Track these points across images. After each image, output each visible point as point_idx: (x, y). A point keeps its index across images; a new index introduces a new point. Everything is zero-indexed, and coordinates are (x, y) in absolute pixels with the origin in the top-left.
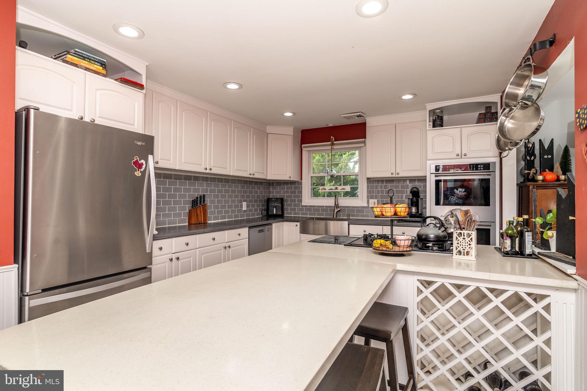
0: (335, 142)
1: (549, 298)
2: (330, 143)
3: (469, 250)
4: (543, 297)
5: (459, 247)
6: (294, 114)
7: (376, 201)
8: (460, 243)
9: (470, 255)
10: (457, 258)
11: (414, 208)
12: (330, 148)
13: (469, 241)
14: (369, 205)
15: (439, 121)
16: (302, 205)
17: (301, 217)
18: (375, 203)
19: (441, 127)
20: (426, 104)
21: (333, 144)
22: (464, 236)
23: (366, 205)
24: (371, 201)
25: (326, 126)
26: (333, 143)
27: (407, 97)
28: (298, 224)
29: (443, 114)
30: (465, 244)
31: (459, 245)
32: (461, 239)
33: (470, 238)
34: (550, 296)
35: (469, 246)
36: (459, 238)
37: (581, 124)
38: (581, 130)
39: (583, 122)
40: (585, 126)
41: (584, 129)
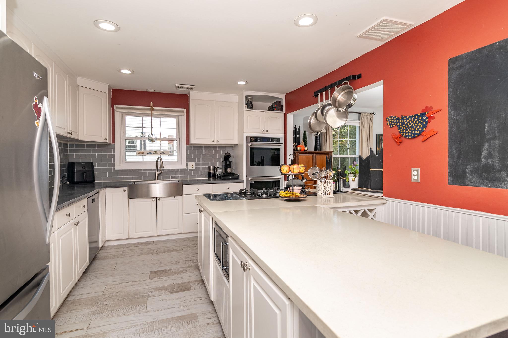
0: (154, 108)
1: (375, 210)
2: (150, 108)
3: (330, 191)
4: (373, 210)
5: (325, 190)
6: (133, 72)
7: (194, 163)
8: (325, 188)
9: (330, 194)
10: (325, 197)
11: (229, 169)
12: (149, 112)
13: (330, 186)
14: (187, 168)
15: (251, 105)
16: (115, 169)
17: (114, 182)
18: (193, 166)
19: (251, 109)
20: (243, 91)
21: (152, 110)
22: (328, 183)
23: (185, 167)
24: (190, 164)
25: (146, 91)
26: (153, 108)
27: (242, 83)
28: (126, 189)
29: (252, 100)
30: (328, 188)
31: (325, 189)
32: (326, 185)
33: (331, 184)
34: (375, 209)
35: (330, 189)
36: (325, 185)
37: (391, 124)
38: (391, 127)
39: (393, 123)
40: (394, 125)
41: (393, 127)
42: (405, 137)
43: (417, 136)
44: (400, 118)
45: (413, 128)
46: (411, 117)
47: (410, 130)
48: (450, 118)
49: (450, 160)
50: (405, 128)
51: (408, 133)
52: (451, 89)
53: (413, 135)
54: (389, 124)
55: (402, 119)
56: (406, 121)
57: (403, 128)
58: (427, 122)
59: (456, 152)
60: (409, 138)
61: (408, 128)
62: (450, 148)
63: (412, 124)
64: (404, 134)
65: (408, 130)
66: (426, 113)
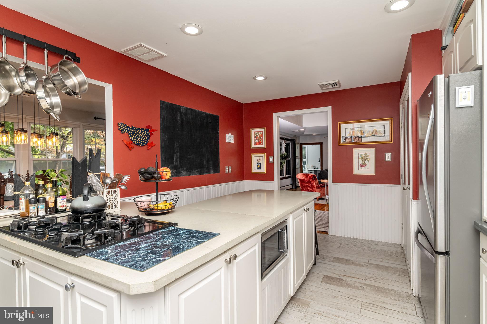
37: (123, 130)
38: (122, 133)
39: (124, 130)
40: (125, 132)
41: (124, 133)
42: (136, 145)
43: (145, 145)
44: (131, 128)
45: (142, 138)
46: (139, 129)
47: (139, 139)
48: (161, 137)
49: (161, 163)
50: (135, 137)
51: (138, 141)
52: (161, 120)
53: (142, 144)
54: (120, 129)
55: (133, 128)
56: (136, 132)
57: (133, 136)
58: (150, 136)
59: (164, 158)
60: (139, 146)
61: (138, 137)
62: (161, 155)
63: (140, 135)
64: (135, 142)
65: (138, 139)
66: (149, 130)
